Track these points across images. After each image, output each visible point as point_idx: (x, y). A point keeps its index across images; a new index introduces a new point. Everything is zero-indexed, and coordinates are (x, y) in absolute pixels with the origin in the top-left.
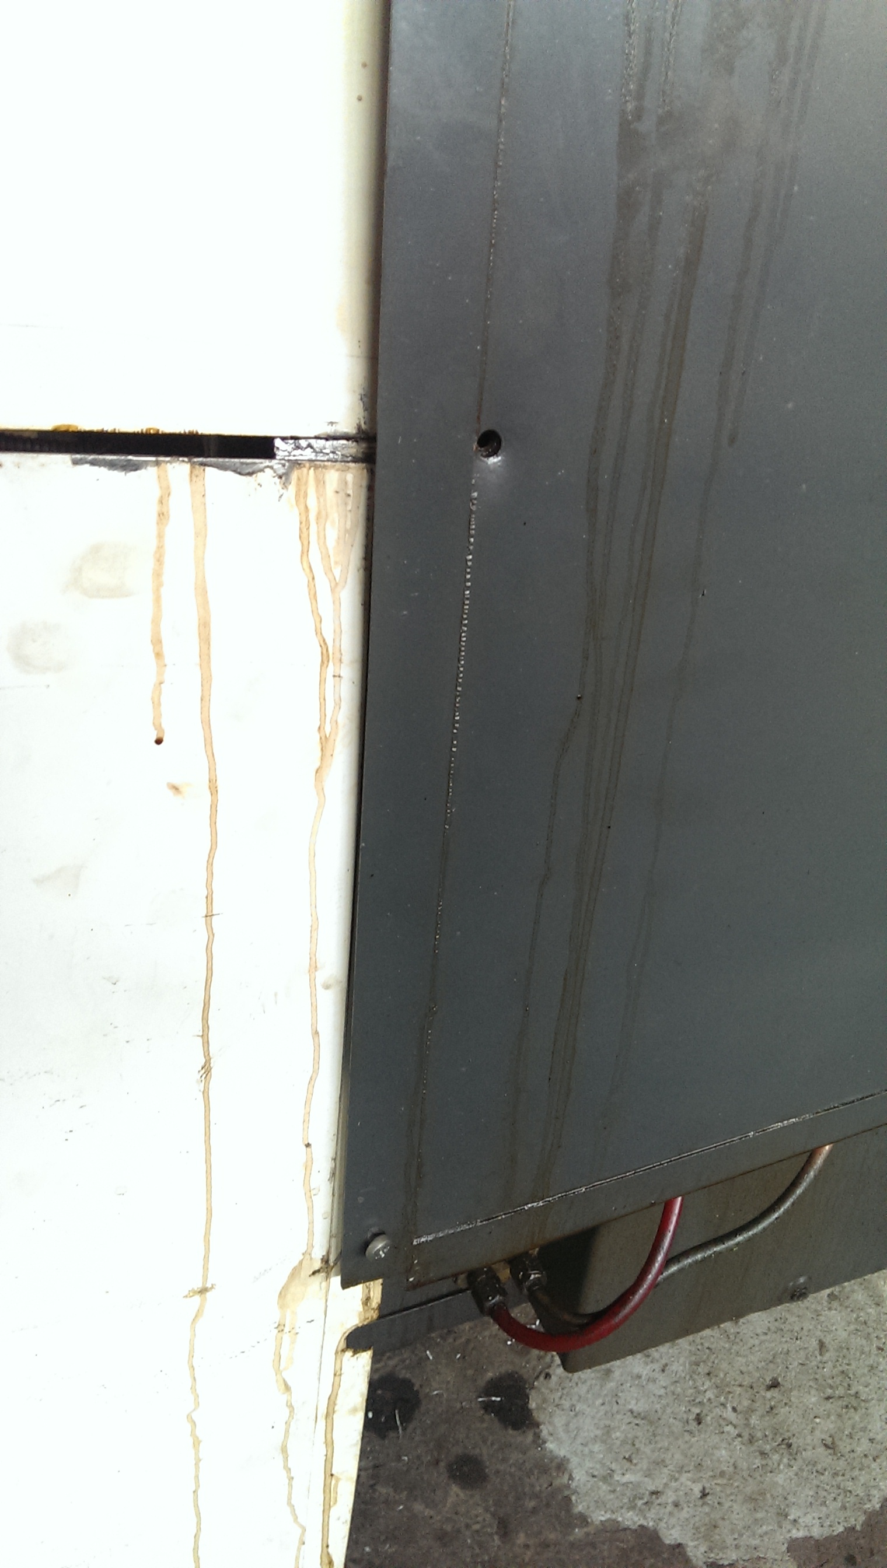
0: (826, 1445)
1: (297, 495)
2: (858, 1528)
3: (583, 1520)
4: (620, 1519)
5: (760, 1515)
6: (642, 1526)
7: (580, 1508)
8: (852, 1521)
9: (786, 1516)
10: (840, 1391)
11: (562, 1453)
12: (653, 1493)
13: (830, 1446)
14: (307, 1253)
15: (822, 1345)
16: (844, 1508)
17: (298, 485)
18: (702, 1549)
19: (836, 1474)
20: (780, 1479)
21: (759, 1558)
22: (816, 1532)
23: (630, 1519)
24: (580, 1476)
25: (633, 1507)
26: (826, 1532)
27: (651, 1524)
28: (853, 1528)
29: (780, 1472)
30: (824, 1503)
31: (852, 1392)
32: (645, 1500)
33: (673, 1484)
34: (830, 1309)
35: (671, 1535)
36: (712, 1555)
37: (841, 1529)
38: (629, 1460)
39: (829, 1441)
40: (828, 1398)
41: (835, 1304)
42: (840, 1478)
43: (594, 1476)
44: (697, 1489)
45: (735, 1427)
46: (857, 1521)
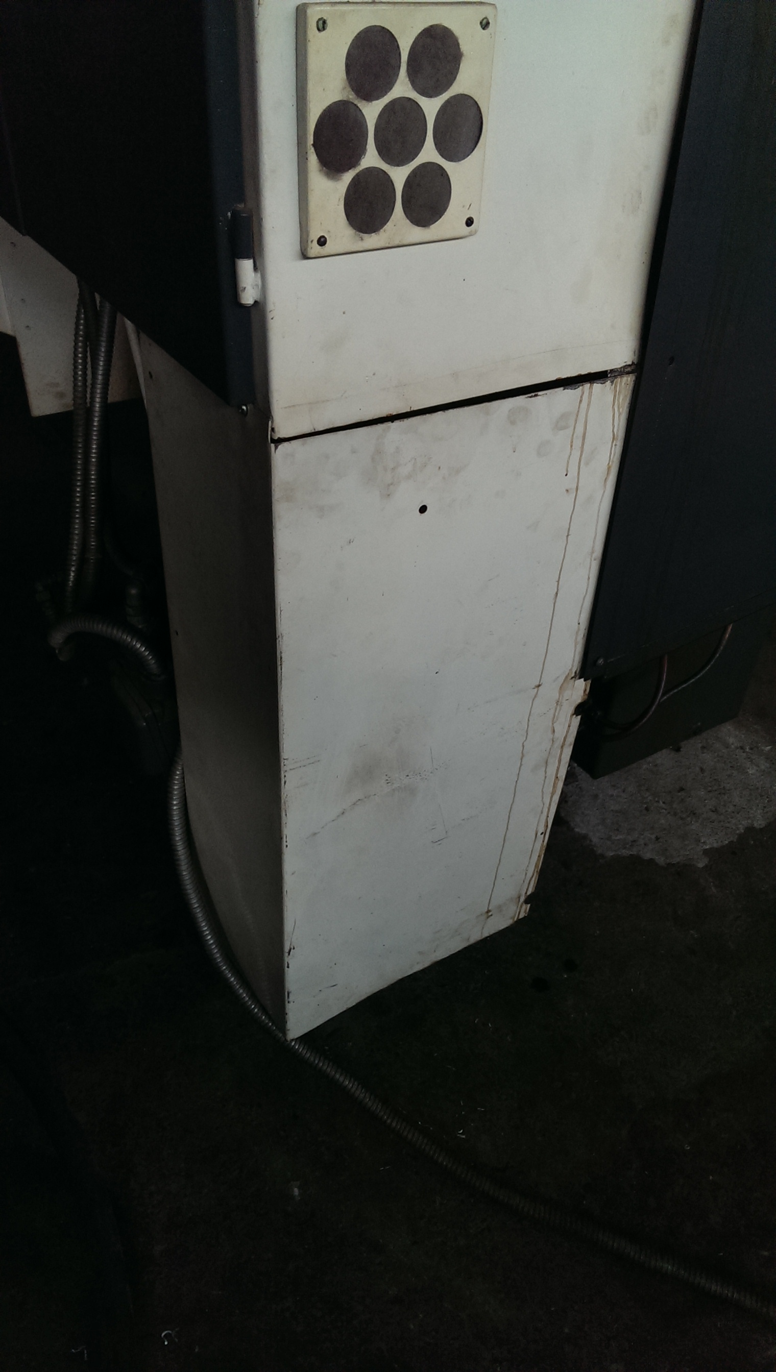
0: (713, 811)
1: (615, 387)
2: (735, 841)
3: (602, 856)
4: (620, 853)
5: (686, 842)
6: (631, 855)
7: (599, 851)
8: (731, 839)
9: (700, 841)
10: (715, 788)
11: (584, 832)
12: (632, 842)
13: (715, 811)
14: (571, 670)
15: (702, 770)
16: (726, 834)
17: (615, 385)
18: (663, 859)
19: (720, 822)
20: (693, 827)
21: (690, 859)
22: (715, 845)
23: (625, 852)
24: (595, 840)
25: (625, 848)
26: (720, 844)
27: (635, 853)
28: (732, 841)
29: (693, 824)
30: (717, 834)
31: (722, 787)
32: (630, 844)
33: (642, 837)
34: (703, 753)
35: (647, 856)
36: (668, 861)
37: (727, 842)
38: (618, 830)
39: (714, 809)
40: (710, 791)
41: (705, 751)
42: (722, 823)
43: (602, 839)
44: (653, 837)
45: (666, 810)
46: (734, 838)
